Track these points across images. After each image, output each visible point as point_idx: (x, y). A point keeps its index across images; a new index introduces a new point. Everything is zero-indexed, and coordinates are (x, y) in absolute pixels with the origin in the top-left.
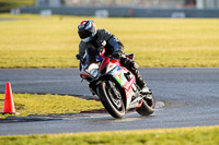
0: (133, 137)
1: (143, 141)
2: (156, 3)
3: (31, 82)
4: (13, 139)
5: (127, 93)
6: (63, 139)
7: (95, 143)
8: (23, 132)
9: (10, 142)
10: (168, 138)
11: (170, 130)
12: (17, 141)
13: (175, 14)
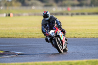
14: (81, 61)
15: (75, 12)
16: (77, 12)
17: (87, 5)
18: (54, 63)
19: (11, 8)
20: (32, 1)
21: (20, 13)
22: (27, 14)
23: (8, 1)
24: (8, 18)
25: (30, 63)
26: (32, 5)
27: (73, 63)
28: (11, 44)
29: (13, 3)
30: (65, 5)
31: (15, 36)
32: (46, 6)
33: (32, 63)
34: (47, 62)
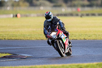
14: (91, 64)
15: (84, 13)
16: (87, 13)
17: (97, 6)
18: (63, 66)
19: (18, 8)
20: (40, 1)
21: (27, 14)
22: (35, 15)
23: (15, 1)
24: (15, 19)
25: (38, 66)
26: (40, 5)
27: (82, 66)
28: (18, 46)
29: (21, 3)
30: (74, 6)
31: (22, 38)
32: (55, 6)
33: (41, 66)
34: (56, 65)
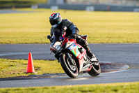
0: (109, 87)
1: (116, 91)
2: (124, 2)
3: (45, 52)
4: (32, 89)
5: (80, 61)
6: (65, 89)
7: (85, 91)
8: (39, 85)
9: (31, 91)
10: (131, 88)
11: (132, 83)
12: (36, 91)
13: (136, 10)
